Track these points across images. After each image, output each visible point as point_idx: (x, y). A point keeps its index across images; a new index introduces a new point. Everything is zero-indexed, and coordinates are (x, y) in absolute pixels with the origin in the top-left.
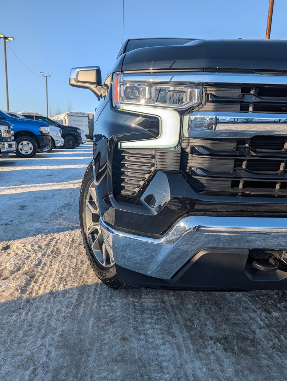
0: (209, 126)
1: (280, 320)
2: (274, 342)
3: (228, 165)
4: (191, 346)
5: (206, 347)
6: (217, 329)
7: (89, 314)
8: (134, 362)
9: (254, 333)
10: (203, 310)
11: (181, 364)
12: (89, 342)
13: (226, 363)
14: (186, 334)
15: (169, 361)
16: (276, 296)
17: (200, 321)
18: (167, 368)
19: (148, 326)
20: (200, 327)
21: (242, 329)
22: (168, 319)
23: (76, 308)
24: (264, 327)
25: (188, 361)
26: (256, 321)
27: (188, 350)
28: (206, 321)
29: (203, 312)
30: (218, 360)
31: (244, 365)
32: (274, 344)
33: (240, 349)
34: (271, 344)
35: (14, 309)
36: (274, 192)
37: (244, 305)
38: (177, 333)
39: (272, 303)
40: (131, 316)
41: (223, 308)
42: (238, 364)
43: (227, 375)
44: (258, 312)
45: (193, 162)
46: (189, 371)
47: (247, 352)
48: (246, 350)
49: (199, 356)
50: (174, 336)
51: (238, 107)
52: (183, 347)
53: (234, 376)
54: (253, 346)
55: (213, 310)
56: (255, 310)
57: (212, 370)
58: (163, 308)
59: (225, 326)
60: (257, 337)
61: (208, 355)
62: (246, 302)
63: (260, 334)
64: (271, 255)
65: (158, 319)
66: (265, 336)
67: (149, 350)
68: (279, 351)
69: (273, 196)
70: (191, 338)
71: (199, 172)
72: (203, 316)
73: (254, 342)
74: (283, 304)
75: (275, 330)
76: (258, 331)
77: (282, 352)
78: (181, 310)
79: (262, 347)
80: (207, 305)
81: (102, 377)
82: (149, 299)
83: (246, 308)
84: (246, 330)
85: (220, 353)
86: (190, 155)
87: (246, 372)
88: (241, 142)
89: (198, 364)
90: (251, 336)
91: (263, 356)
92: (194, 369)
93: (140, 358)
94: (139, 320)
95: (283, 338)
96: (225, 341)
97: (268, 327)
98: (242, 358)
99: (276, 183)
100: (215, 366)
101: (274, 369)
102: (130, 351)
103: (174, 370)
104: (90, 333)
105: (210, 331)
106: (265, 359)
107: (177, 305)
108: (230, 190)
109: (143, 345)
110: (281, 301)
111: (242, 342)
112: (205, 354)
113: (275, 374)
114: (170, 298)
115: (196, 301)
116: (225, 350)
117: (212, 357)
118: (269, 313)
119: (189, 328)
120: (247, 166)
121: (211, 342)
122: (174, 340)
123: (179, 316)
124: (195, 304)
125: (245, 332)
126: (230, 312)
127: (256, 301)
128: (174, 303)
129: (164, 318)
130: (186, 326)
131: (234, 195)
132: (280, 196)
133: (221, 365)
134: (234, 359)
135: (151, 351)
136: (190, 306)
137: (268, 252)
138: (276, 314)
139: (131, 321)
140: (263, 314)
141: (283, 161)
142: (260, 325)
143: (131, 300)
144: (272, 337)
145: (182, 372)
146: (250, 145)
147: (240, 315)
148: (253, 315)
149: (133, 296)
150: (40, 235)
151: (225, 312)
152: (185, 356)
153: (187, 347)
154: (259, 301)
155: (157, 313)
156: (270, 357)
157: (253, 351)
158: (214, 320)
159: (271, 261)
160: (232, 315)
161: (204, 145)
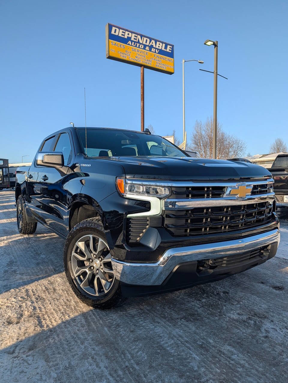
0: (170, 203)
1: (207, 303)
2: (208, 312)
3: (183, 222)
4: (170, 324)
5: (177, 323)
6: (179, 314)
7: (101, 326)
8: (145, 339)
9: (197, 311)
10: (166, 308)
11: (170, 333)
12: (112, 338)
13: (190, 326)
14: (164, 320)
15: (163, 333)
16: (200, 293)
17: (168, 313)
18: (164, 336)
19: (141, 322)
20: (169, 315)
21: (191, 311)
22: (150, 316)
23: (89, 325)
24: (200, 307)
25: (172, 330)
26: (195, 306)
27: (170, 326)
28: (171, 312)
29: (167, 309)
30: (186, 326)
31: (198, 324)
32: (208, 313)
33: (194, 319)
34: (206, 313)
35: (45, 337)
36: (201, 232)
37: (186, 300)
38: (159, 321)
39: (200, 296)
40: (128, 320)
41: (176, 304)
42: (195, 325)
43: (193, 330)
44: (195, 301)
45: (167, 222)
46: (175, 334)
47: (198, 320)
48: (196, 319)
49: (176, 327)
50: (159, 323)
51: (185, 196)
52: (166, 326)
53: (196, 330)
54: (199, 316)
55: (172, 306)
56: (193, 301)
57: (185, 331)
58: (144, 312)
59: (182, 312)
60: (199, 312)
61: (180, 325)
62: (187, 299)
63: (200, 311)
64: (205, 263)
65: (144, 318)
66: (202, 311)
67: (149, 332)
68: (211, 315)
69: (201, 235)
70: (168, 321)
71: (170, 226)
72: (168, 311)
73: (199, 315)
74: (205, 295)
75: (206, 307)
76: (198, 310)
77: (213, 315)
78: (154, 311)
79: (203, 316)
80: (167, 305)
81: (133, 349)
82: (132, 310)
83: (188, 301)
84: (193, 311)
85: (186, 323)
86: (165, 218)
87: (201, 327)
88: (187, 211)
89: (177, 330)
90: (196, 313)
91: (205, 319)
92: (177, 333)
93: (147, 336)
94: (134, 321)
95: (211, 309)
96: (185, 318)
97: (202, 307)
98: (196, 322)
99: (202, 228)
100: (186, 329)
101: (212, 322)
102: (139, 335)
103: (168, 336)
104: (110, 334)
105: (175, 316)
106: (206, 320)
107: (151, 309)
108: (184, 234)
109: (145, 331)
110: (203, 294)
111: (193, 316)
112: (179, 325)
113: (213, 324)
114: (144, 307)
115: (160, 305)
116: (187, 321)
117: (183, 326)
118: (200, 301)
119: (165, 317)
120: (191, 221)
121: (179, 320)
122: (159, 324)
123: (155, 314)
124: (161, 306)
125: (193, 312)
126: (181, 305)
127: (192, 297)
128: (148, 308)
129: (147, 317)
130: (162, 317)
131: (186, 236)
132: (209, 234)
133: (189, 327)
134: (193, 324)
135: (151, 332)
136: (158, 308)
137: (204, 261)
138: (204, 300)
139: (130, 323)
140: (198, 302)
141: (204, 218)
142: (198, 307)
143: (121, 313)
144: (206, 311)
145: (172, 335)
146: (191, 212)
147: (187, 305)
148: (193, 303)
149: (121, 311)
150: (12, 290)
151: (178, 306)
152: (169, 329)
153: (168, 325)
154: (193, 297)
155: (142, 315)
156: (208, 318)
157: (200, 319)
158: (175, 311)
159: (205, 265)
160: (183, 306)
161: (172, 213)
